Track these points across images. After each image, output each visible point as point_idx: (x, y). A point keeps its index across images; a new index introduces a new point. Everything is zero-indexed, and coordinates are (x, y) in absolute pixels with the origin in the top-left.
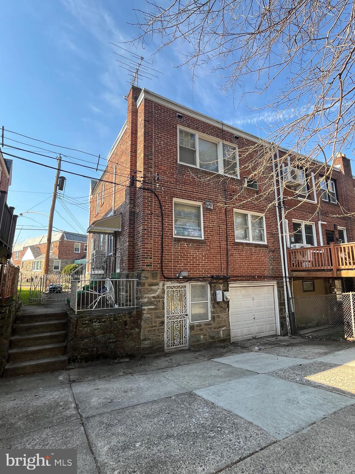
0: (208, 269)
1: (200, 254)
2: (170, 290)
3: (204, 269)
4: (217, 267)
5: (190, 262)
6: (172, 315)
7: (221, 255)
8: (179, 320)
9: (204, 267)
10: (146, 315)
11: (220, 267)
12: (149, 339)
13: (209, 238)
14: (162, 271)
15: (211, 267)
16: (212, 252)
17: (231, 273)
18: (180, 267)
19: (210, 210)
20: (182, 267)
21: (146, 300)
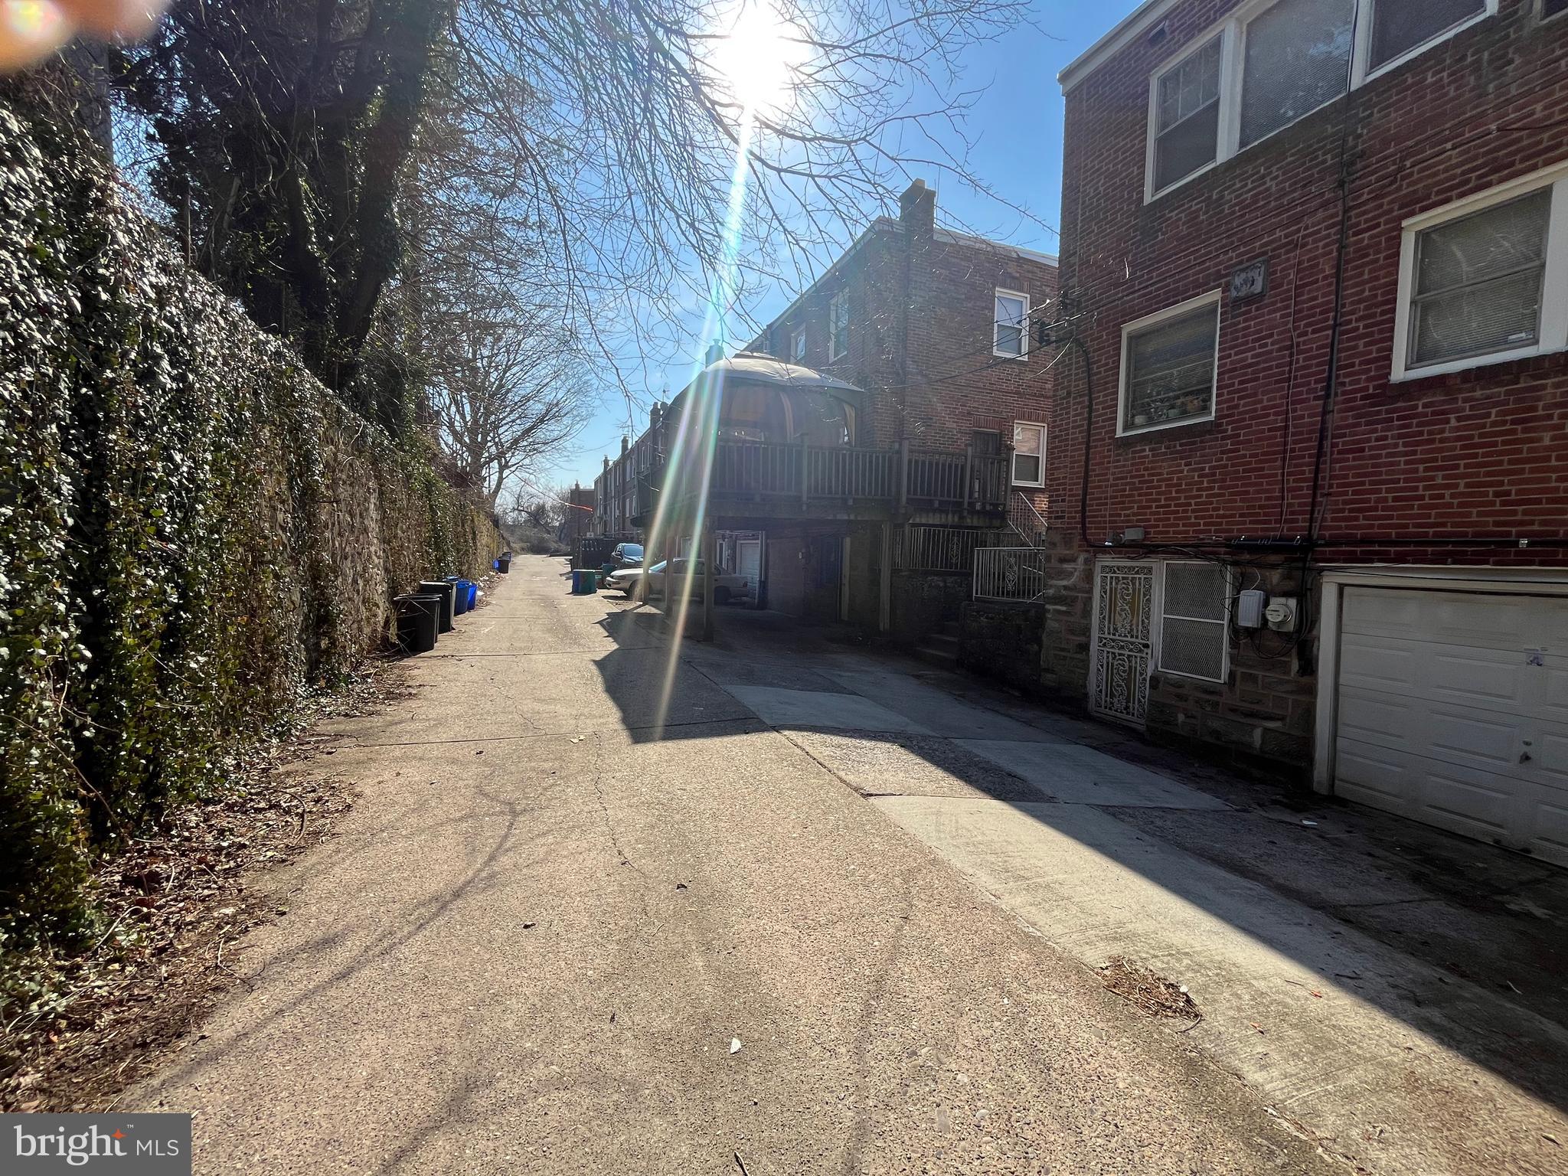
0: (1218, 516)
1: (1194, 470)
2: (1109, 575)
3: (1203, 518)
4: (1260, 507)
5: (1159, 500)
6: (1111, 637)
7: (1284, 459)
8: (1127, 653)
9: (1207, 510)
10: (1051, 624)
11: (1274, 506)
12: (1053, 672)
13: (1237, 406)
14: (1084, 528)
15: (1232, 508)
16: (1245, 456)
17: (1340, 528)
18: (1128, 516)
19: (1251, 299)
20: (1134, 514)
21: (1051, 592)
